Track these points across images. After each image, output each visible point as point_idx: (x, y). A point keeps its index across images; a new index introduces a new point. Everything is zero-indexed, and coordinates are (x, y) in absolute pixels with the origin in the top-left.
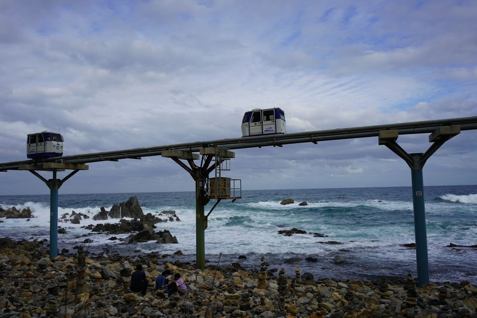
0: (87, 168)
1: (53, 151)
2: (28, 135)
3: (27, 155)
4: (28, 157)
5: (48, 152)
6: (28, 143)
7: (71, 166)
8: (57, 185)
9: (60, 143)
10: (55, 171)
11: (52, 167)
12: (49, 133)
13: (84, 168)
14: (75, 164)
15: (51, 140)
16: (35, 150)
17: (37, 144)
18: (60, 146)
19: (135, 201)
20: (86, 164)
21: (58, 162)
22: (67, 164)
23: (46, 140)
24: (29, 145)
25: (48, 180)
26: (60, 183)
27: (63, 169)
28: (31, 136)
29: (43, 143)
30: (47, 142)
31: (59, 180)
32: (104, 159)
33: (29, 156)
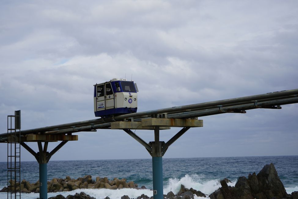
0: (200, 124)
1: (124, 107)
2: (95, 86)
3: (95, 113)
4: (96, 116)
5: (118, 107)
6: (95, 95)
7: (178, 121)
8: (160, 150)
9: (132, 94)
10: (157, 129)
11: (153, 124)
12: (118, 82)
13: (195, 125)
14: (184, 119)
15: (121, 91)
16: (104, 105)
17: (105, 97)
18: (133, 98)
19: (272, 171)
20: (199, 118)
21: (160, 117)
22: (173, 119)
23: (116, 91)
24: (97, 99)
25: (148, 143)
26: (165, 146)
27: (167, 127)
28: (98, 87)
29: (112, 96)
30: (117, 94)
31: (163, 142)
32: (224, 110)
33: (97, 114)
